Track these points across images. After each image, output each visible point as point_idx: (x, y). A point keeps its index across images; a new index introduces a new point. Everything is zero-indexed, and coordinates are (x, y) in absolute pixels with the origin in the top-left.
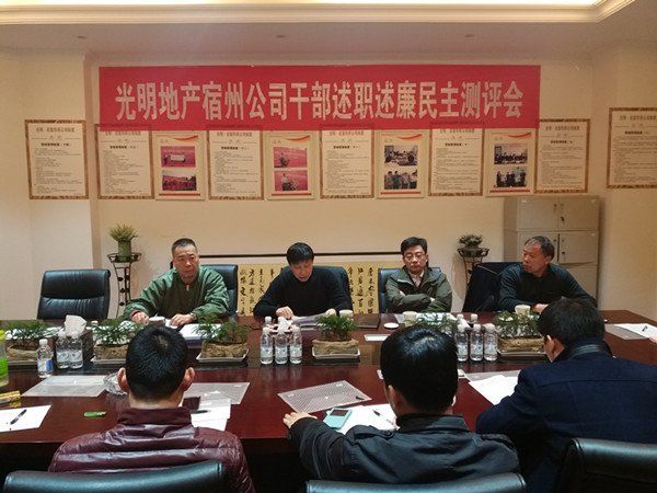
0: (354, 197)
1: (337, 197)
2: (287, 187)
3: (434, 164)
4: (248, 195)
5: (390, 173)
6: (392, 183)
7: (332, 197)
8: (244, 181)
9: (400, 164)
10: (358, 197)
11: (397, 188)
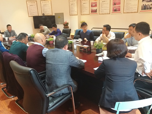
0: (132, 12)
1: (128, 13)
5: (143, 5)
6: (144, 8)
7: (126, 13)
9: (147, 2)
10: (133, 13)
11: (145, 9)
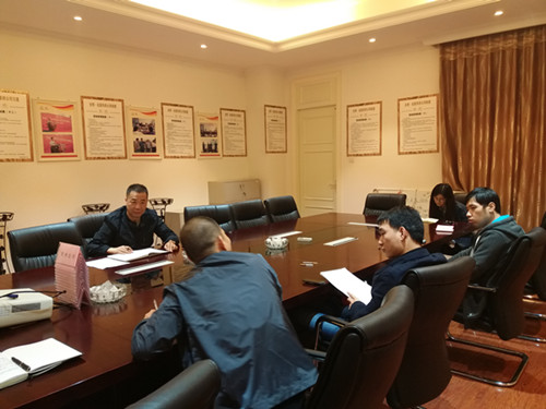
1: (99, 158)
2: (55, 149)
3: (166, 134)
4: (18, 157)
5: (137, 139)
6: (139, 147)
7: (95, 158)
8: (13, 143)
9: (144, 133)
10: (115, 158)
11: (143, 151)
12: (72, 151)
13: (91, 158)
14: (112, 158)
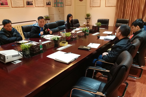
5: (27, 1)
7: (15, 7)
12: (7, 5)
13: (13, 7)
14: (20, 7)
